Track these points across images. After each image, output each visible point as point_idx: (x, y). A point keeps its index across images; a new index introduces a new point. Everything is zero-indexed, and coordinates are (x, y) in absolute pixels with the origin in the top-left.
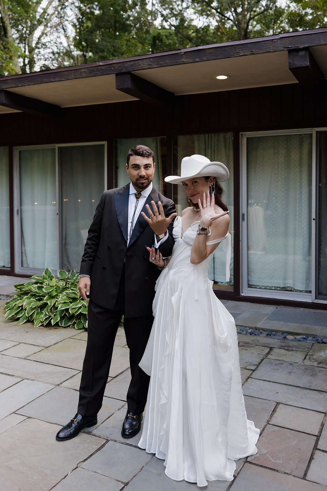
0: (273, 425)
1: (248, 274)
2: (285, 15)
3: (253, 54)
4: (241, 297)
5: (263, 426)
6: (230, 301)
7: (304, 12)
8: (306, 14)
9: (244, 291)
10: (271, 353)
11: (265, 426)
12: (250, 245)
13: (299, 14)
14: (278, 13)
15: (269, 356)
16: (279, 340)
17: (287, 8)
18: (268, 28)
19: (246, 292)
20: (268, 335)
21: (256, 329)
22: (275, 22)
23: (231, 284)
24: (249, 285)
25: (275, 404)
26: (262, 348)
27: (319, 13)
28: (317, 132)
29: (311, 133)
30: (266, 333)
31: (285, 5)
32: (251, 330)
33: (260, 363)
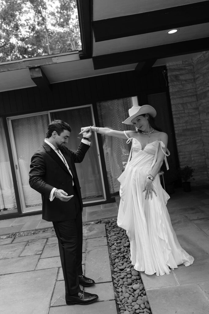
0: (60, 281)
1: (25, 200)
2: (16, 48)
3: (9, 71)
4: (22, 214)
5: (54, 283)
6: (17, 218)
7: (26, 47)
8: (28, 47)
9: (24, 210)
10: (48, 241)
11: (56, 283)
12: (23, 182)
13: (24, 47)
14: (12, 47)
15: (48, 243)
16: (50, 233)
17: (16, 44)
18: (8, 55)
19: (25, 211)
20: (43, 231)
21: (36, 230)
22: (11, 52)
23: (16, 208)
24: (26, 206)
25: (58, 268)
26: (43, 240)
27: (35, 47)
28: (50, 113)
29: (47, 113)
30: (42, 231)
31: (15, 42)
32: (33, 231)
33: (43, 249)
